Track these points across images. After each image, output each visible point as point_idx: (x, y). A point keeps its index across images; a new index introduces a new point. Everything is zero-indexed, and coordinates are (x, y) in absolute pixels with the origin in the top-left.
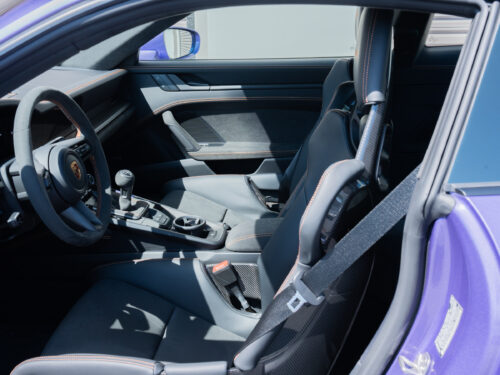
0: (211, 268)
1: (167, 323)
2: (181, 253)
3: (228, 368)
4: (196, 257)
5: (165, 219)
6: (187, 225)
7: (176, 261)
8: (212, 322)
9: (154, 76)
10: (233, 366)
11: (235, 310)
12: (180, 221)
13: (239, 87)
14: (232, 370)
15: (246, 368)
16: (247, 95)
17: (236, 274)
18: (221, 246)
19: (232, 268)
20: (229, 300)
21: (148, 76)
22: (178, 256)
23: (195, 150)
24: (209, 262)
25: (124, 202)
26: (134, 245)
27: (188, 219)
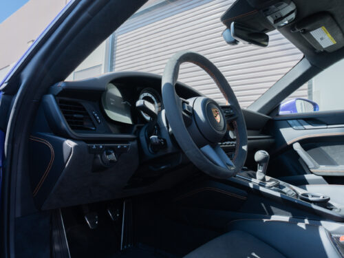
2: (306, 220)
4: (321, 225)
9: (288, 121)
21: (285, 121)
22: (303, 222)
23: (315, 168)
24: (335, 232)
25: (260, 174)
26: (265, 208)
27: (312, 196)
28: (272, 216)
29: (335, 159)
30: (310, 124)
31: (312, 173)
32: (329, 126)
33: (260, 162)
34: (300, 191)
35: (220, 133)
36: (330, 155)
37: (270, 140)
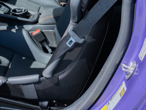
0: (32, 33)
1: (11, 61)
2: (16, 27)
3: (40, 77)
4: (23, 28)
5: (6, 10)
6: (18, 12)
7: (14, 30)
8: (34, 60)
10: (42, 76)
11: (45, 53)
12: (15, 11)
14: (41, 78)
15: (48, 76)
17: (45, 36)
18: (36, 22)
19: (42, 33)
20: (42, 49)
22: (15, 28)
27: (19, 10)
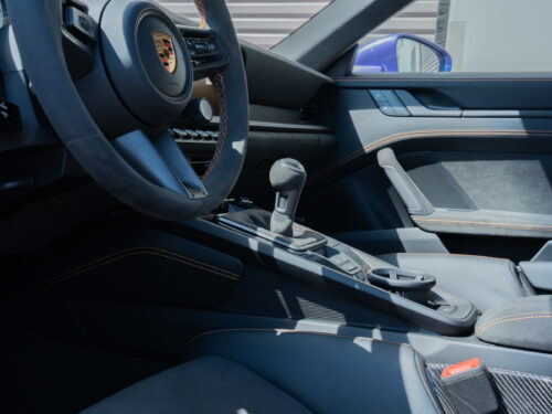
0: (439, 372)
2: (376, 332)
4: (407, 341)
5: (354, 266)
9: (372, 92)
12: (382, 273)
13: (516, 113)
16: (526, 126)
17: (498, 396)
21: (364, 92)
22: (369, 336)
23: (420, 214)
24: (435, 359)
25: (279, 219)
26: (284, 303)
27: (398, 277)
28: (301, 322)
29: (472, 192)
30: (423, 104)
31: (415, 225)
32: (466, 113)
33: (283, 189)
34: (373, 263)
35: (173, 101)
36: (460, 183)
37: (323, 137)
